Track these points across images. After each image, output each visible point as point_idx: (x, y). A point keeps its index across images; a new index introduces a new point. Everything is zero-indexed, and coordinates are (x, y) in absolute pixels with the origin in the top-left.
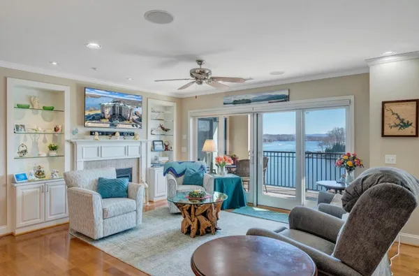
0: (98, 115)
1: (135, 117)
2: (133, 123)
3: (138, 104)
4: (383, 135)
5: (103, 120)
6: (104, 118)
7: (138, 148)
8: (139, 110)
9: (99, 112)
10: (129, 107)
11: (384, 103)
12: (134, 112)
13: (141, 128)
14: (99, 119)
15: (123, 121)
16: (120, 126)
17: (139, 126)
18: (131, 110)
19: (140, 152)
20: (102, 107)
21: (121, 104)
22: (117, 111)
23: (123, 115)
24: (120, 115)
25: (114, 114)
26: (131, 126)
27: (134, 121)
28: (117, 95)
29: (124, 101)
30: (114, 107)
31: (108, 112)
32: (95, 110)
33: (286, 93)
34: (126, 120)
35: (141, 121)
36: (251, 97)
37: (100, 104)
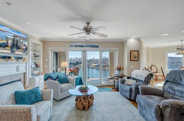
0: (4, 44)
1: (24, 47)
2: (23, 51)
3: (26, 39)
4: (131, 60)
5: (7, 48)
6: (8, 46)
7: (24, 67)
8: (26, 43)
9: (5, 42)
10: (22, 41)
11: (131, 51)
12: (23, 44)
13: (27, 54)
14: (4, 47)
15: (18, 49)
16: (17, 52)
17: (26, 53)
18: (22, 43)
19: (26, 69)
20: (7, 39)
21: (18, 38)
22: (15, 43)
23: (18, 45)
24: (17, 45)
25: (13, 44)
26: (22, 53)
27: (24, 50)
28: (15, 32)
29: (19, 37)
30: (14, 40)
31: (10, 42)
32: (2, 40)
33: (97, 45)
34: (20, 49)
35: (27, 50)
36: (83, 45)
37: (6, 37)
